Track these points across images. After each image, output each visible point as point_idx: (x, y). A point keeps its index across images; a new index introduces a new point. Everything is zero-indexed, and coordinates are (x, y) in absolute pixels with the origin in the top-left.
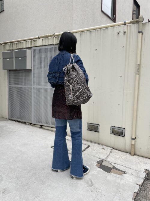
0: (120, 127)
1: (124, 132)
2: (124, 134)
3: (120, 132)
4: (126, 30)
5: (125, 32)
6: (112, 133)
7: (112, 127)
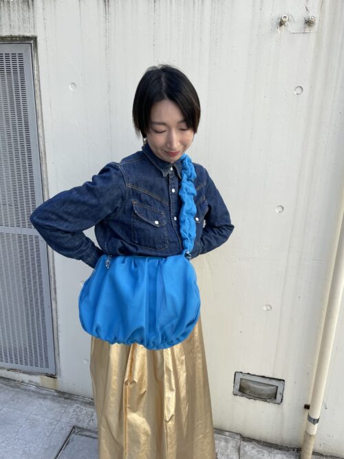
0: (266, 376)
1: (280, 390)
2: (279, 397)
3: (268, 392)
4: (314, 14)
5: (309, 23)
6: (240, 393)
7: (239, 377)
